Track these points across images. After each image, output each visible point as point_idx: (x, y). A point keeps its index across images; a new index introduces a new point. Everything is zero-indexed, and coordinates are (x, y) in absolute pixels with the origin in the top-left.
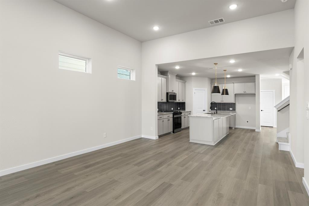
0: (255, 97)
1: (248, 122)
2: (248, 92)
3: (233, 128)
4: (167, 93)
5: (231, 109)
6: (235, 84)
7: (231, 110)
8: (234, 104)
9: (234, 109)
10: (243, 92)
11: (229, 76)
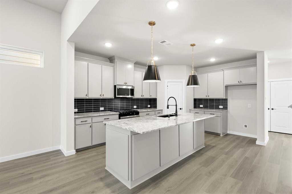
0: (256, 89)
1: (246, 126)
2: (244, 82)
3: (221, 135)
4: (115, 86)
5: (221, 107)
6: (226, 72)
7: (222, 109)
8: (226, 100)
9: (226, 108)
10: (237, 83)
11: (213, 60)
